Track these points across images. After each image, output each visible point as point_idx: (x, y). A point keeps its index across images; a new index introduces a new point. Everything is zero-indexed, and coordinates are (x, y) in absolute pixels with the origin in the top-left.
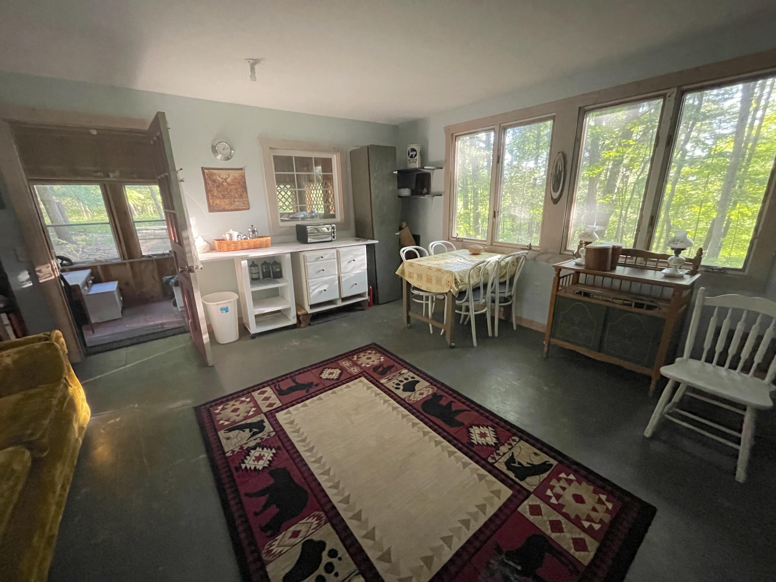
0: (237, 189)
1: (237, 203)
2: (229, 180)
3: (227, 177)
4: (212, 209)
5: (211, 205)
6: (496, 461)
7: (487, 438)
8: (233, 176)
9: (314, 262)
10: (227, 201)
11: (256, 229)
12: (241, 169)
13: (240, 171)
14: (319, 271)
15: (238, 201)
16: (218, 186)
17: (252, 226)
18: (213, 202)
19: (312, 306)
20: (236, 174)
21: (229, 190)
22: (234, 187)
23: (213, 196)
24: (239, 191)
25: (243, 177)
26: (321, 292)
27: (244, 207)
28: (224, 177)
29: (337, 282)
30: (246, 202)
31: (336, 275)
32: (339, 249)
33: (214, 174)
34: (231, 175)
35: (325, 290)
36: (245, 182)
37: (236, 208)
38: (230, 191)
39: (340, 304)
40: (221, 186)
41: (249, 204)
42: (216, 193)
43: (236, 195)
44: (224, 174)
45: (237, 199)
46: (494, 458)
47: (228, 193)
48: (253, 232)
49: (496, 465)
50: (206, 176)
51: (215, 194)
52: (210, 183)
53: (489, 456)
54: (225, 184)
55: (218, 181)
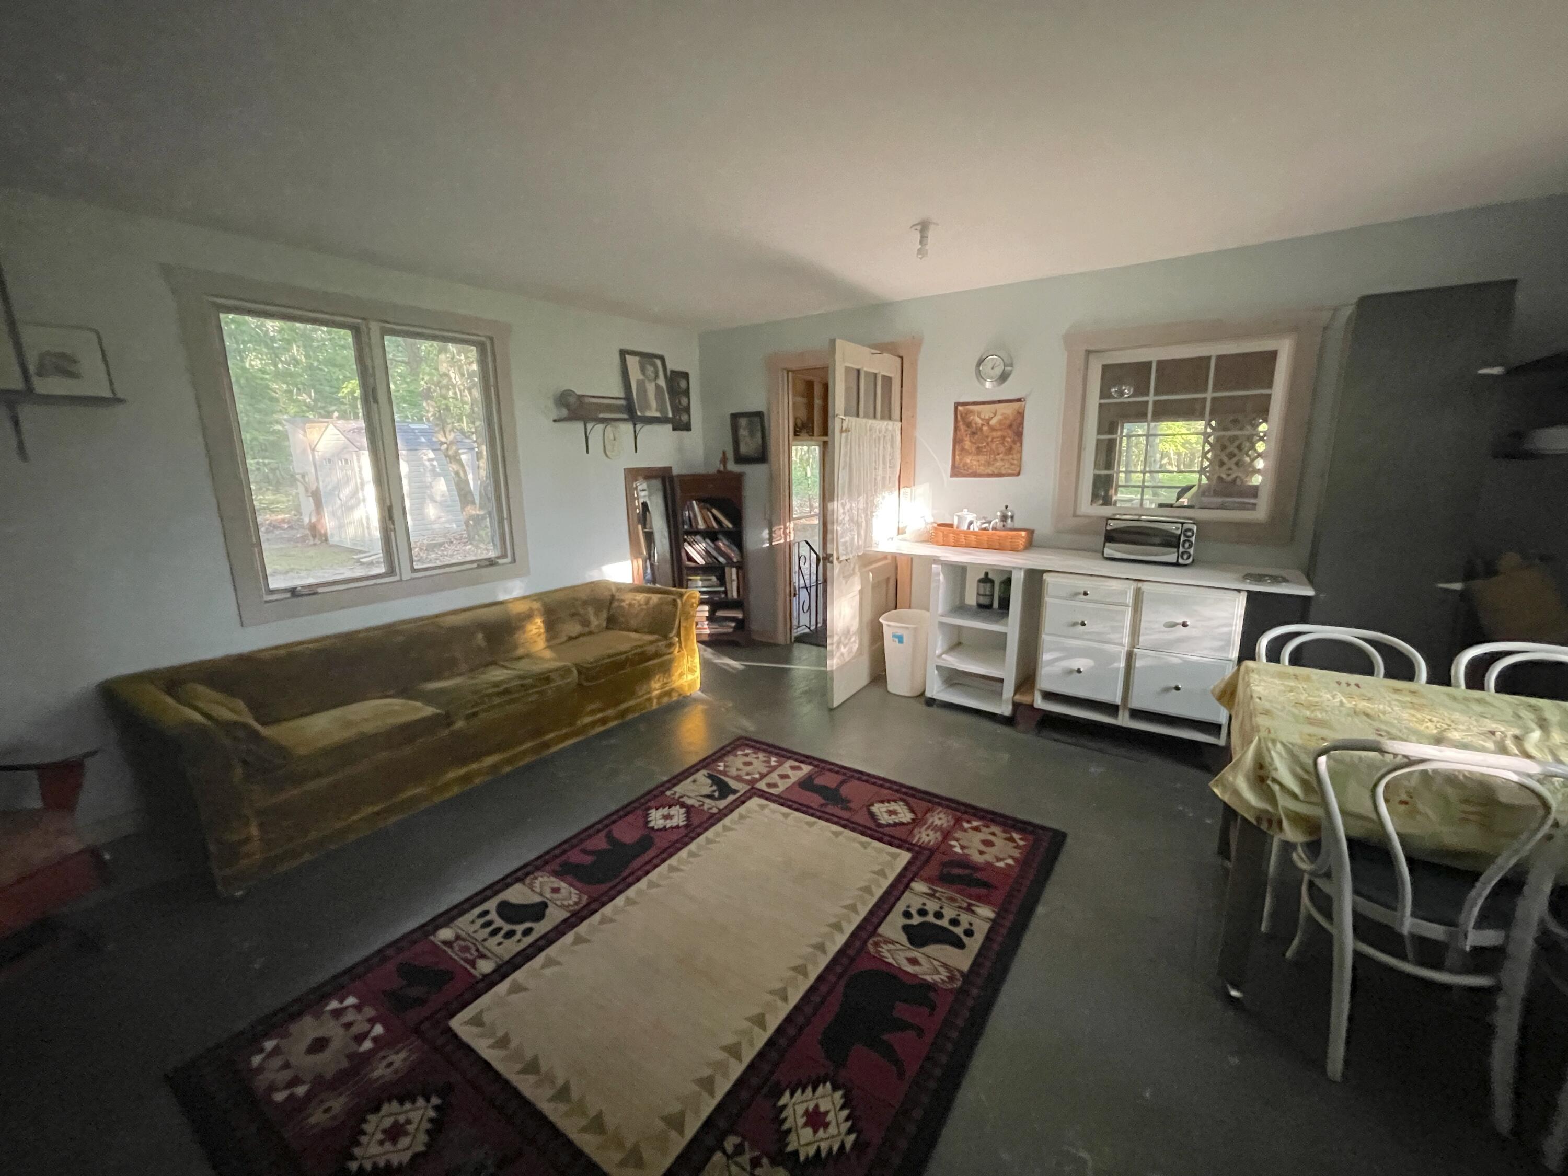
0: (1003, 438)
1: (999, 464)
2: (993, 422)
3: (992, 415)
4: (957, 471)
5: (956, 465)
6: (729, 1157)
7: (809, 1131)
8: (1003, 414)
9: (1065, 599)
10: (983, 458)
11: (1010, 514)
12: (1019, 400)
13: (1016, 405)
14: (1074, 624)
15: (1002, 460)
16: (974, 433)
17: (1006, 507)
18: (961, 460)
19: (1049, 696)
20: (1008, 410)
21: (990, 439)
22: (999, 433)
23: (963, 449)
24: (1008, 442)
25: (1021, 414)
26: (1070, 672)
27: (1010, 472)
28: (987, 417)
29: (1122, 665)
30: (1015, 462)
31: (1121, 645)
32: (1145, 587)
33: (972, 412)
34: (999, 413)
35: (1079, 671)
36: (1021, 424)
37: (996, 472)
38: (992, 441)
39: (1123, 720)
40: (979, 433)
41: (1020, 466)
42: (967, 444)
43: (1002, 449)
44: (986, 411)
45: (1001, 456)
46: (739, 1150)
47: (988, 444)
48: (1004, 518)
49: (718, 1156)
50: (959, 416)
51: (967, 447)
52: (962, 427)
53: (744, 1138)
54: (985, 428)
55: (976, 424)
